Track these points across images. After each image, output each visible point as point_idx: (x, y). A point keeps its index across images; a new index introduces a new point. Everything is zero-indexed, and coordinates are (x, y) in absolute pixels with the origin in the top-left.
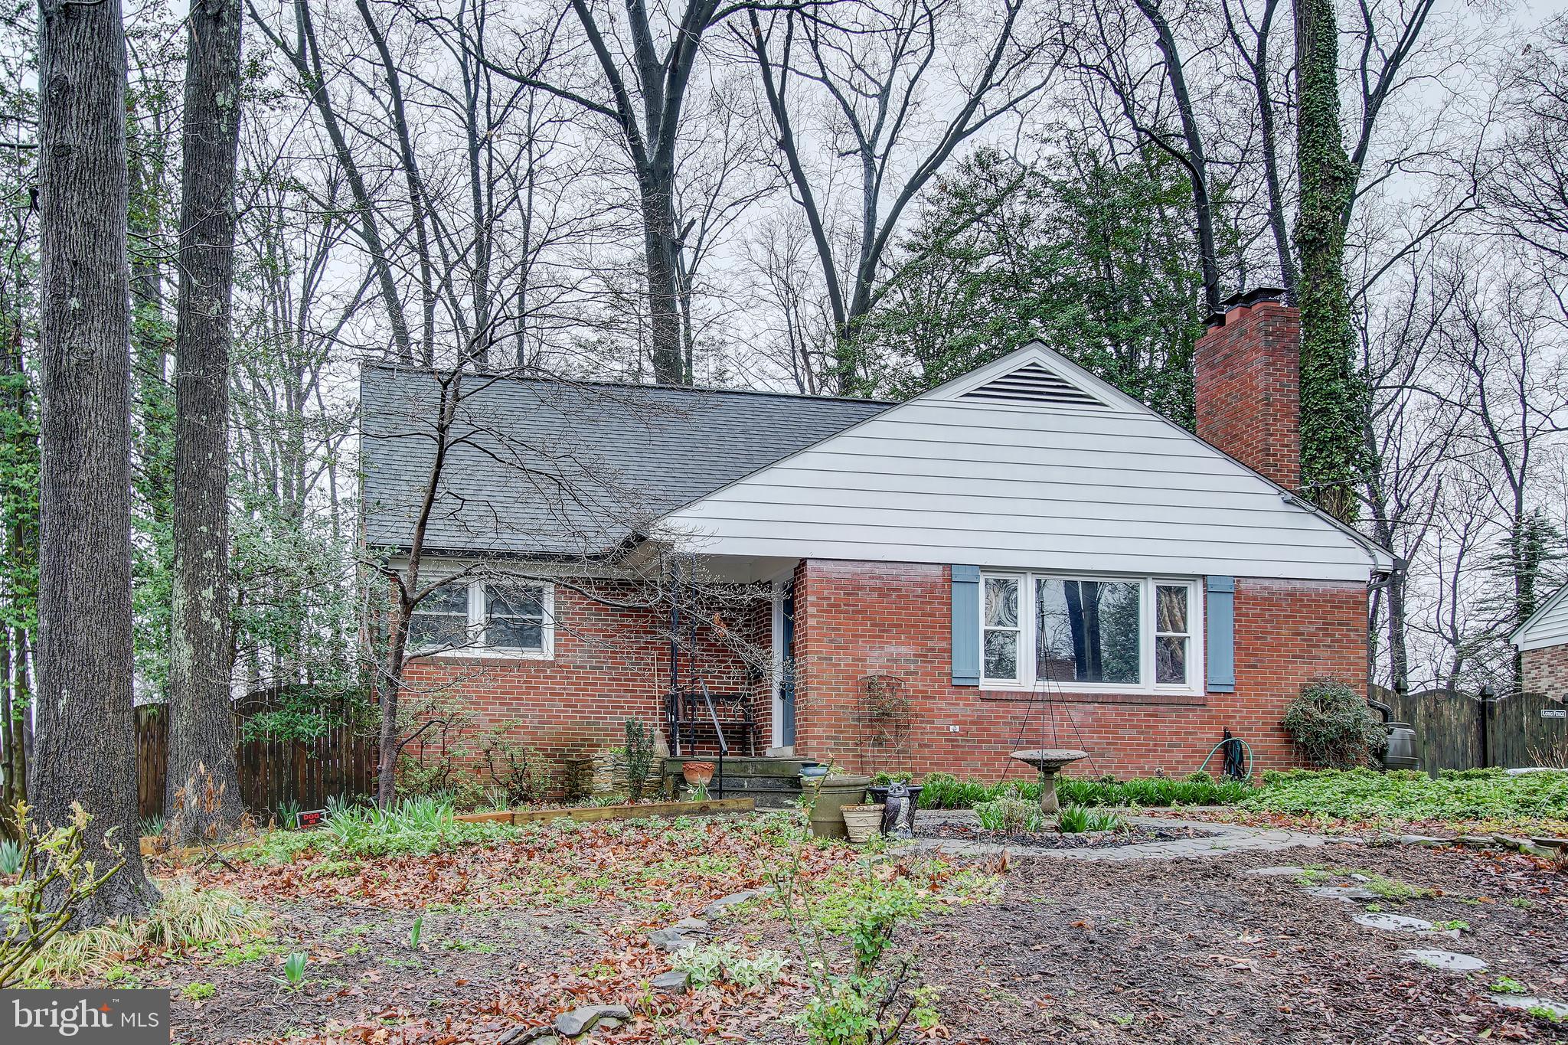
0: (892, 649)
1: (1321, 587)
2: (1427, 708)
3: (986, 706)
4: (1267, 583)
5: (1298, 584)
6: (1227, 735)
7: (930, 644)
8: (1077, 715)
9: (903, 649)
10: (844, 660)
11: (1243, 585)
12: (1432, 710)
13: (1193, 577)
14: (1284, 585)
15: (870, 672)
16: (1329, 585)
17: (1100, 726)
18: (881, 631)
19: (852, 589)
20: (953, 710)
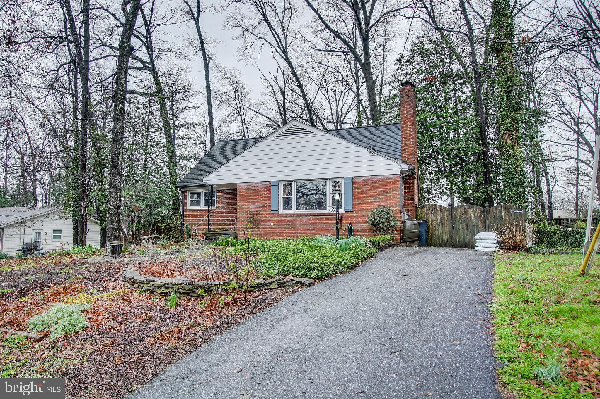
0: (256, 204)
1: (383, 177)
2: (461, 211)
3: (280, 218)
4: (364, 178)
5: (375, 177)
6: (350, 224)
7: (266, 202)
8: (305, 220)
9: (259, 204)
10: (245, 207)
11: (356, 179)
12: (463, 212)
13: (342, 178)
14: (370, 178)
15: (251, 210)
16: (386, 177)
17: (311, 223)
18: (254, 199)
19: (247, 189)
20: (272, 219)
